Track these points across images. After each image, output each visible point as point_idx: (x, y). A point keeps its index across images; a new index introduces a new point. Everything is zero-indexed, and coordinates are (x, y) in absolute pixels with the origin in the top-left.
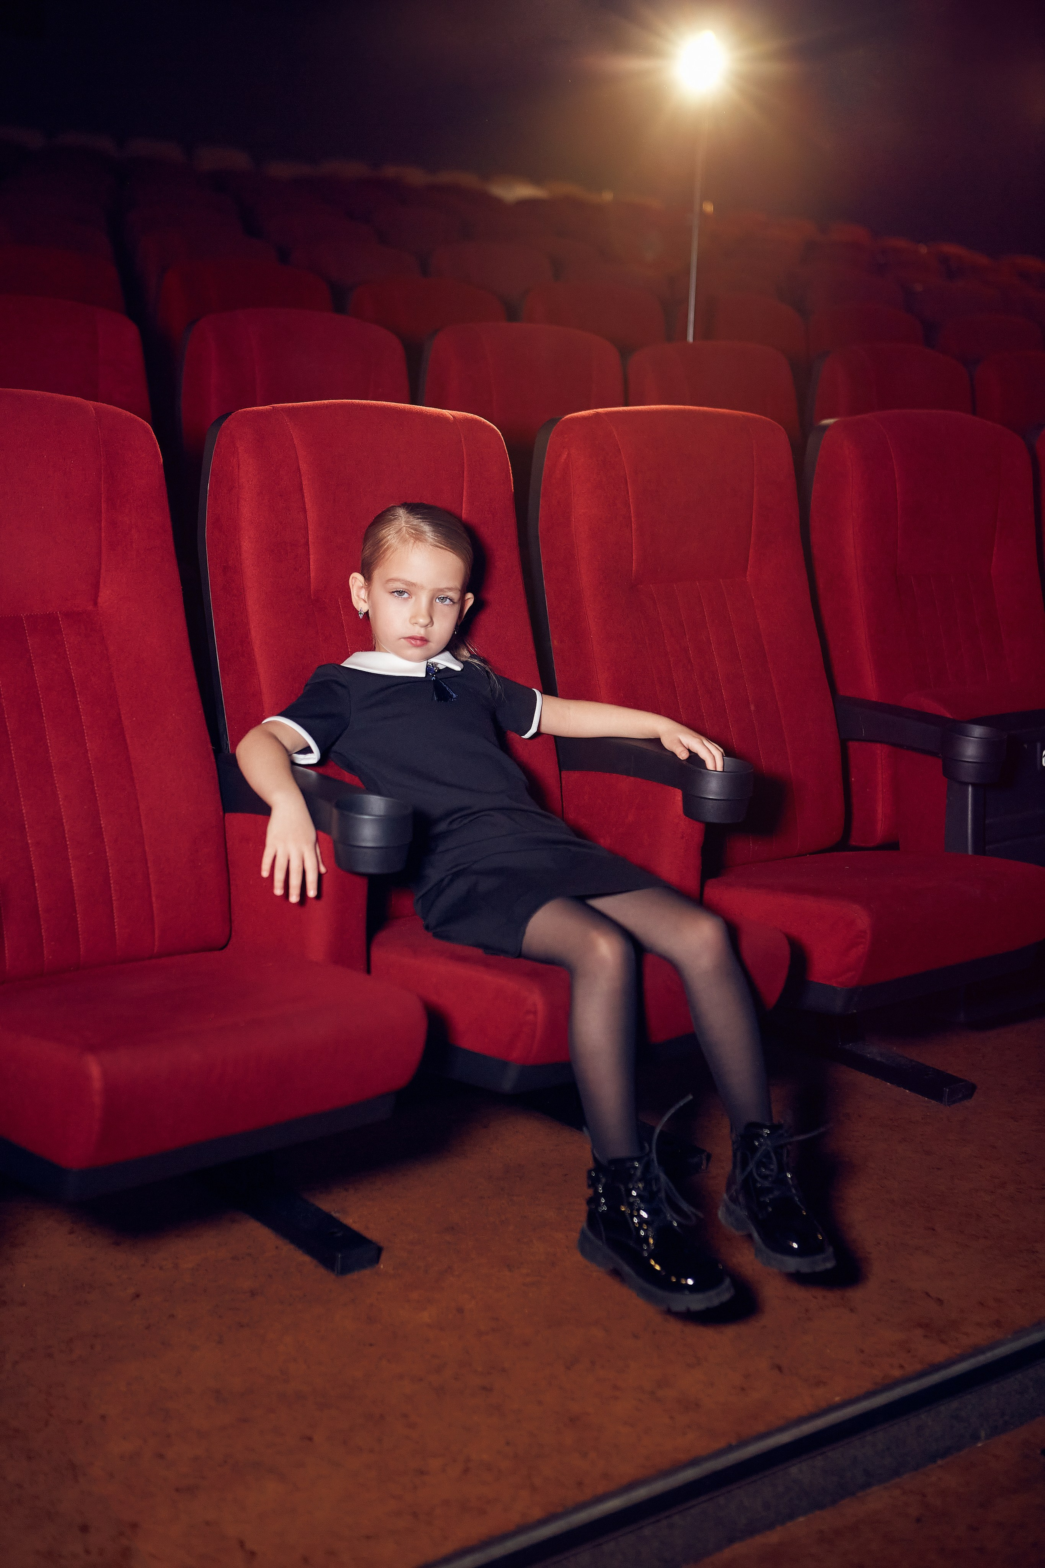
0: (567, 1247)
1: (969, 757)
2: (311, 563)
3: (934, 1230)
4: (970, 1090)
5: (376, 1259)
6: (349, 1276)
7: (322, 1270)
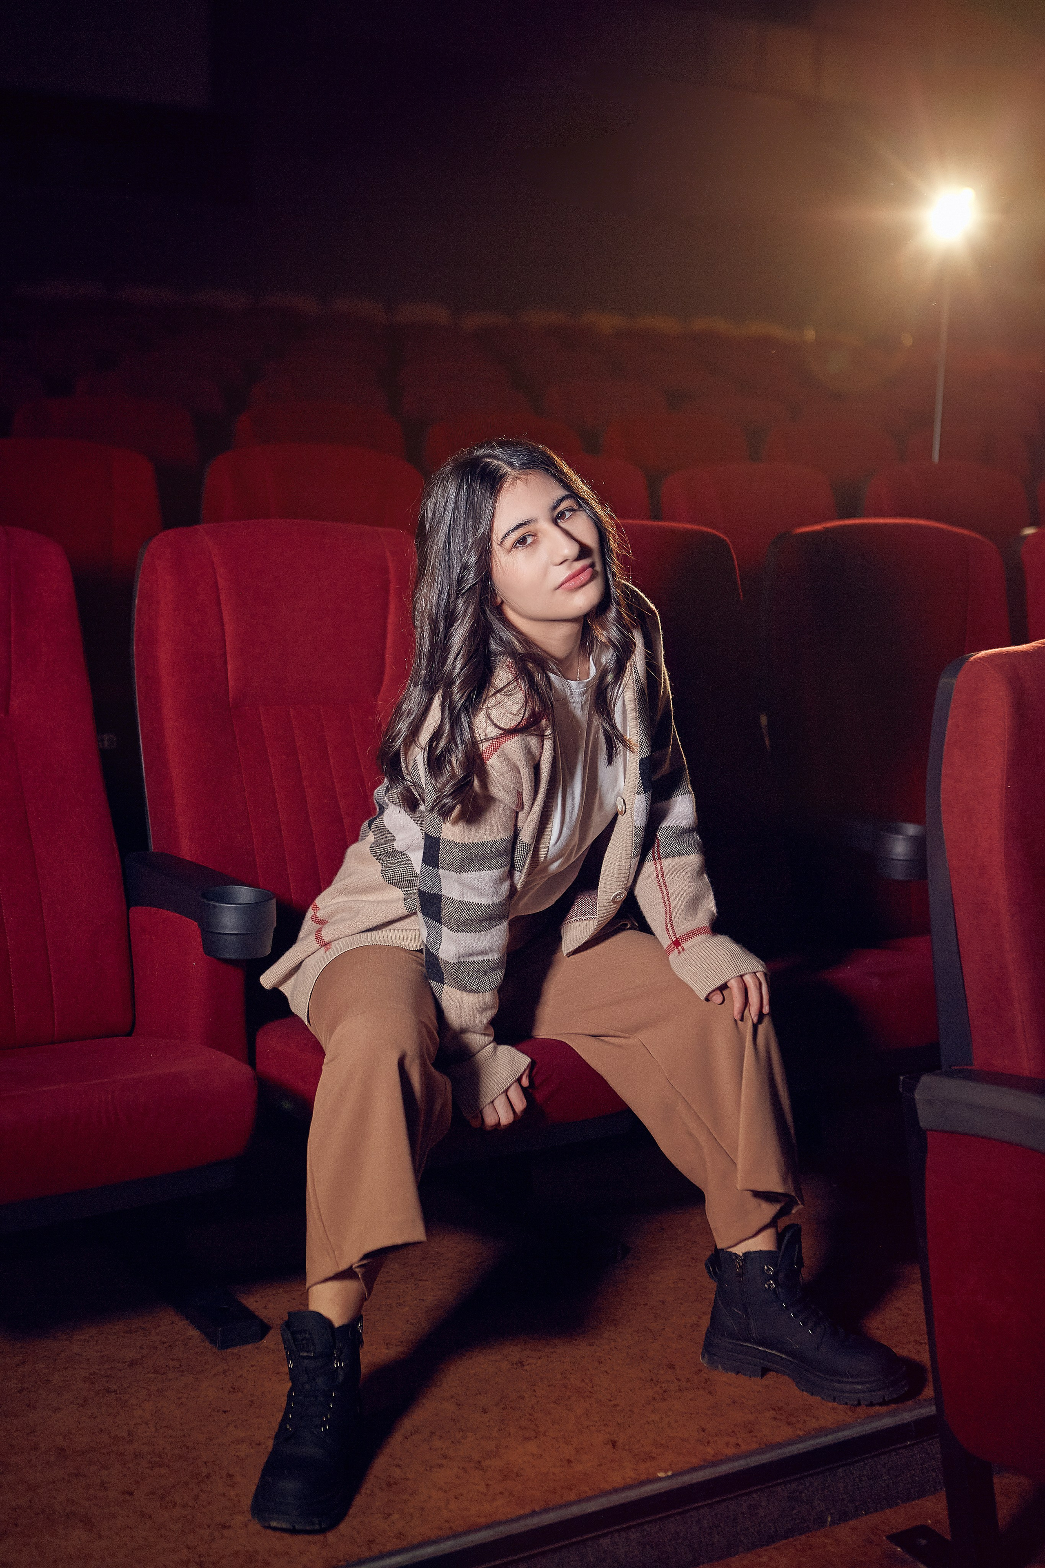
2: (229, 673)
5: (260, 1336)
6: (230, 1350)
7: (207, 1344)
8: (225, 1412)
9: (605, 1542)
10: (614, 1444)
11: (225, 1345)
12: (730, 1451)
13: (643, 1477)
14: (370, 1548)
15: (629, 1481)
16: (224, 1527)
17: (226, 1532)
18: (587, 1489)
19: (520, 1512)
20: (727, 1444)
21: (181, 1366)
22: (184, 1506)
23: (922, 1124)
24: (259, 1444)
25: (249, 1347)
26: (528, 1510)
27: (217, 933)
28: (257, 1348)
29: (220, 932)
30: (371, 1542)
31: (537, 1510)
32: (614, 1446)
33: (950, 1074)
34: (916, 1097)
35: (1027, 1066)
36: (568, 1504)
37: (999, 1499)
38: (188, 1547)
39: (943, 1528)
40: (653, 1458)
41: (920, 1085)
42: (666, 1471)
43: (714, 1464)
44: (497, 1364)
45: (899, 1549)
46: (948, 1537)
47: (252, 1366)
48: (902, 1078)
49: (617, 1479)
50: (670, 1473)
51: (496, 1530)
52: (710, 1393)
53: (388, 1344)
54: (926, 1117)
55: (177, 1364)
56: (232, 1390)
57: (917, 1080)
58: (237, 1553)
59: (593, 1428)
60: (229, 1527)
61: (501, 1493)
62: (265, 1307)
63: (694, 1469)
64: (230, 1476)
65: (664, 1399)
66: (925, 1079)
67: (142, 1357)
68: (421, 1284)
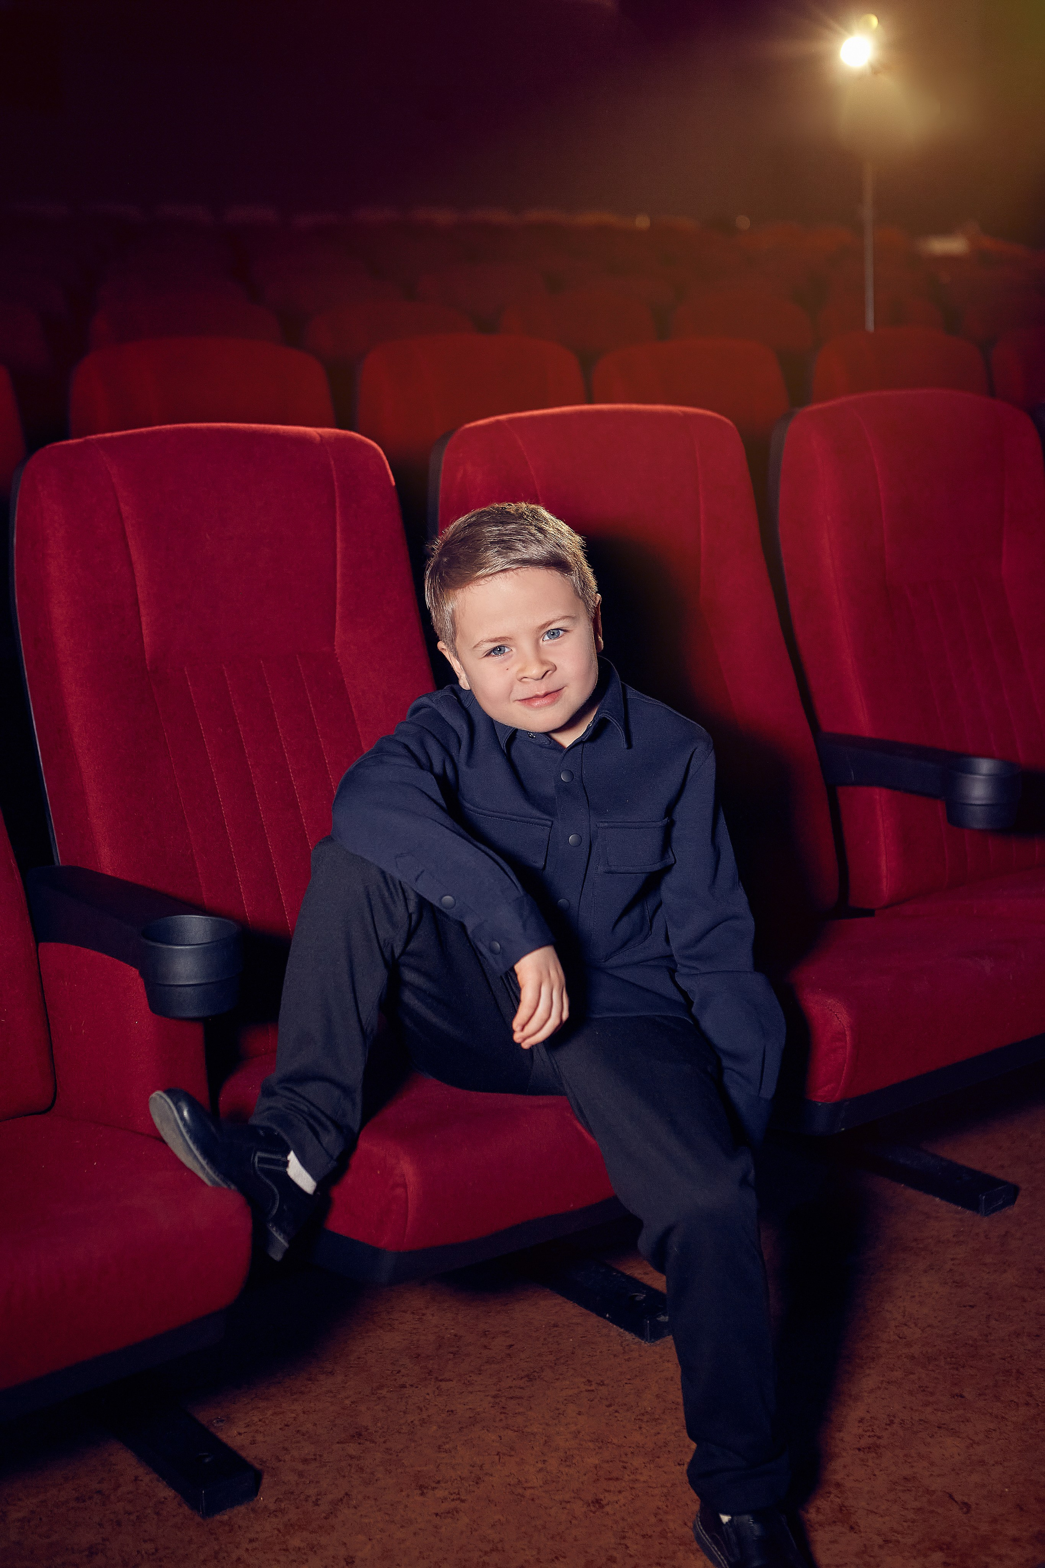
0: (498, 1454)
1: (977, 799)
2: (144, 627)
3: (962, 1396)
4: (1011, 1193)
5: (253, 1491)
6: (218, 1517)
7: (186, 1509)
11: (210, 1508)
21: (157, 1550)
25: (243, 1509)
27: (169, 985)
28: (252, 1510)
29: (173, 984)
44: (568, 1506)
47: (251, 1541)
53: (421, 1487)
62: (253, 1442)
67: (104, 1540)
68: (443, 1385)
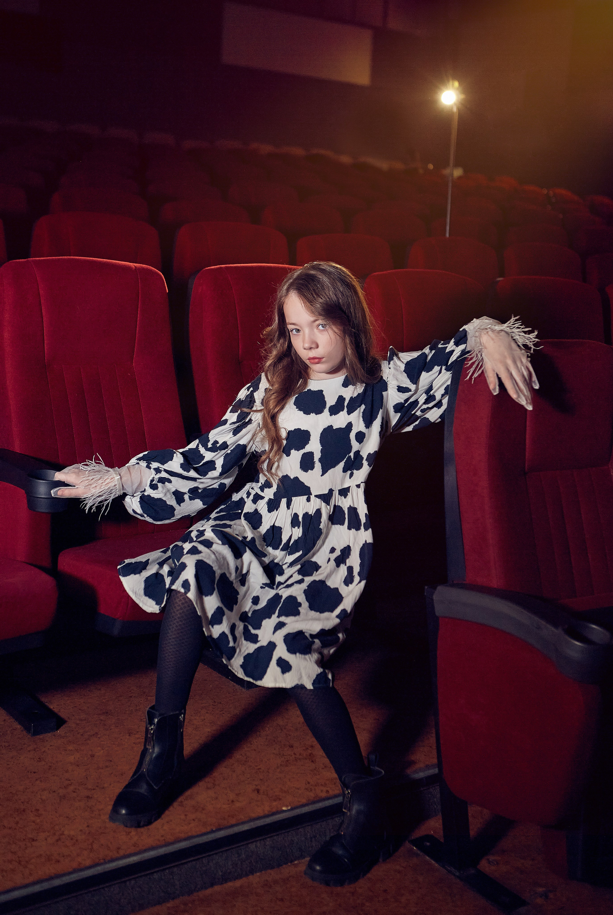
5: (59, 727)
6: (38, 737)
7: (25, 732)
8: (35, 772)
9: (252, 847)
10: (258, 791)
11: (36, 733)
12: (324, 795)
13: (274, 810)
14: (118, 852)
15: (266, 812)
16: (33, 840)
17: (34, 843)
18: (243, 817)
19: (204, 830)
20: (322, 791)
21: (9, 745)
22: (10, 828)
23: (437, 614)
24: (54, 792)
25: (49, 734)
26: (209, 829)
27: (36, 497)
28: (54, 735)
29: (38, 496)
30: (119, 848)
31: (214, 829)
32: (258, 792)
33: (453, 585)
34: (434, 598)
35: (495, 583)
36: (232, 826)
37: (471, 819)
38: (12, 852)
39: (440, 835)
40: (280, 799)
41: (436, 592)
42: (287, 806)
43: (314, 802)
45: (415, 848)
46: (442, 840)
47: (51, 746)
48: (426, 587)
49: (259, 811)
50: (289, 808)
51: (191, 841)
52: (312, 761)
54: (439, 610)
55: (6, 744)
56: (39, 760)
57: (435, 588)
58: (41, 855)
59: (246, 782)
60: (36, 840)
61: (194, 820)
63: (303, 806)
64: (37, 810)
65: (287, 766)
66: (439, 588)
68: (149, 698)
